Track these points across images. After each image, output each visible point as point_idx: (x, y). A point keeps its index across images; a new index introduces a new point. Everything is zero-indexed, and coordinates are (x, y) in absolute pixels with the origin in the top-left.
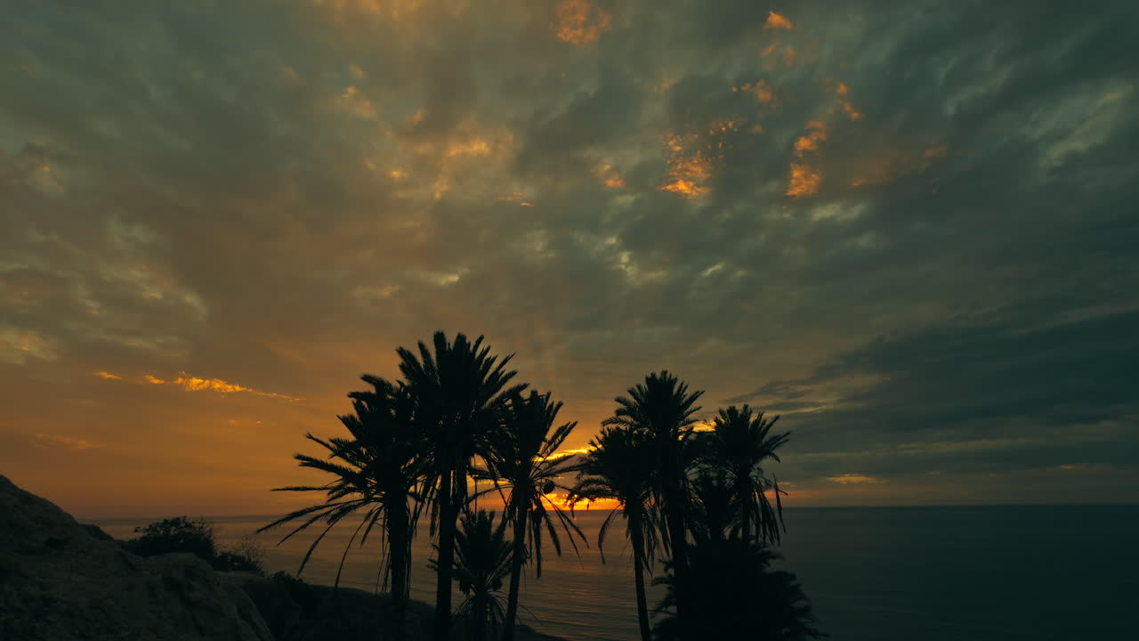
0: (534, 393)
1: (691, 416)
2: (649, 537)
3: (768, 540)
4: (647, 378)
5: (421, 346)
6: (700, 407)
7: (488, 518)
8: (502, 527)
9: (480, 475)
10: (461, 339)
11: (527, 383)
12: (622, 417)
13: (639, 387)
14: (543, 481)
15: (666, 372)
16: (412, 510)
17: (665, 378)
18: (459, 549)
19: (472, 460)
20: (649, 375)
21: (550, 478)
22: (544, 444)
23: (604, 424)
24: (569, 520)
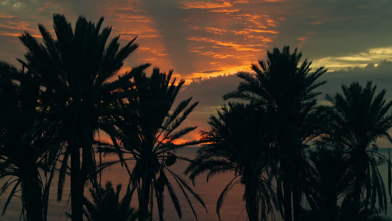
0: (156, 71)
1: (314, 91)
2: (264, 203)
3: (377, 205)
4: (269, 54)
5: (42, 29)
6: (325, 82)
7: (116, 191)
8: (128, 197)
9: (105, 149)
10: (82, 22)
11: (150, 63)
12: (245, 93)
13: (261, 63)
14: (166, 154)
15: (288, 47)
16: (44, 183)
17: (288, 54)
18: (87, 212)
19: (96, 134)
20: (271, 51)
21: (172, 151)
22: (166, 118)
23: (226, 97)
24: (189, 189)
